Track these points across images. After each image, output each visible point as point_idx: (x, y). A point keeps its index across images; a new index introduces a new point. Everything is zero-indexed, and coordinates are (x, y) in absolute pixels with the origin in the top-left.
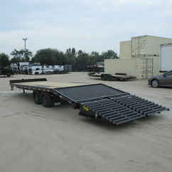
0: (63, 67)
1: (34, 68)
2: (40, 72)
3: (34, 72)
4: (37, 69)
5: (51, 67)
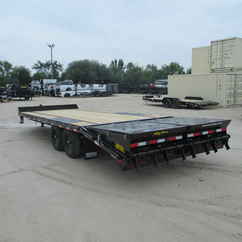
1: (63, 87)
2: (72, 93)
4: (68, 89)
5: (87, 86)
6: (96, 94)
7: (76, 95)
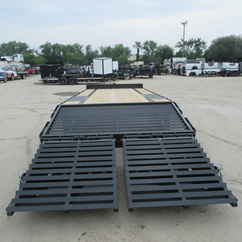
0: (237, 64)
1: (189, 66)
2: (198, 72)
3: (188, 73)
4: (194, 68)
5: (216, 64)
6: (223, 73)
7: (202, 75)
